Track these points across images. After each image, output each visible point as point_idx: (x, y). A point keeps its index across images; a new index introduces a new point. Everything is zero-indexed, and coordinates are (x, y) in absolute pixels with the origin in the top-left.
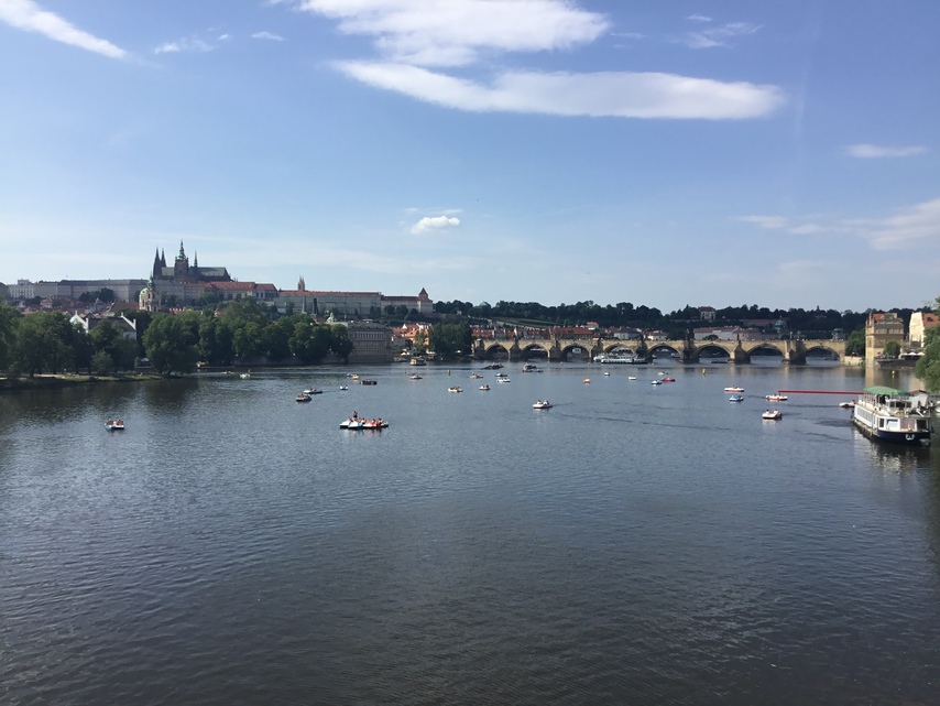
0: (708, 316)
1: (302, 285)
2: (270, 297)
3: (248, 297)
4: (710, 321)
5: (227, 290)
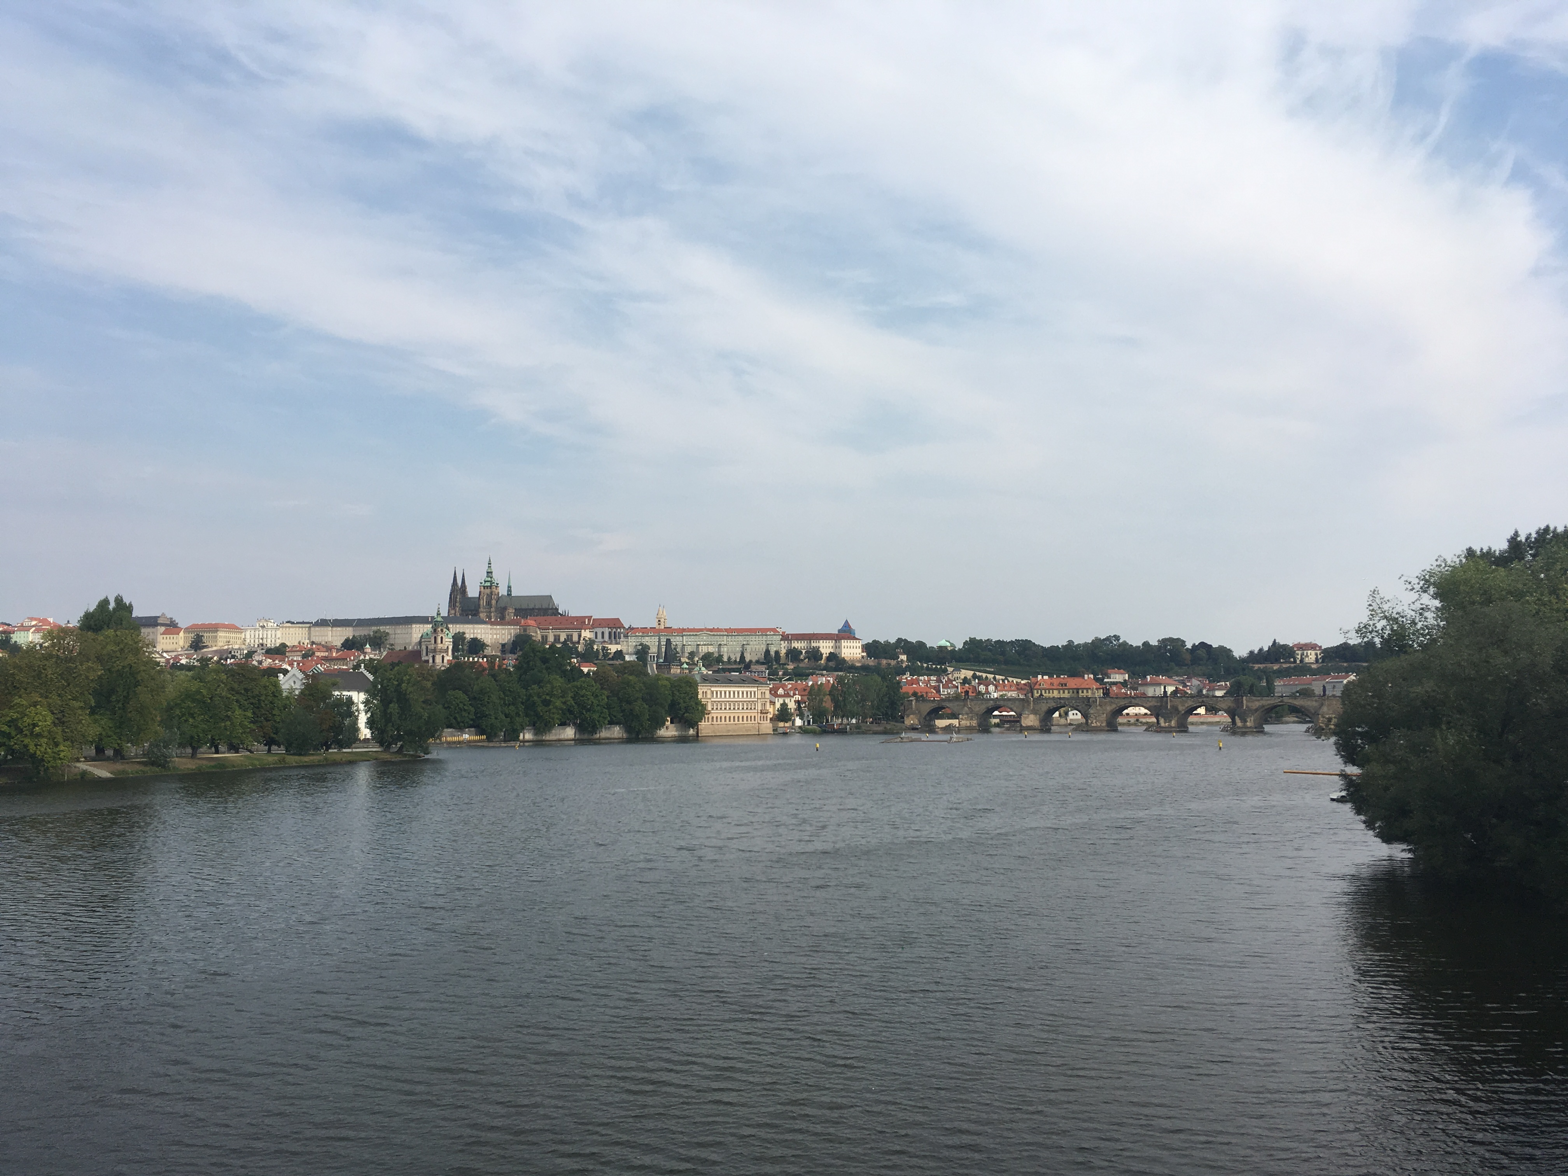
0: (1309, 657)
2: (614, 637)
3: (582, 639)
4: (1314, 666)
5: (552, 629)
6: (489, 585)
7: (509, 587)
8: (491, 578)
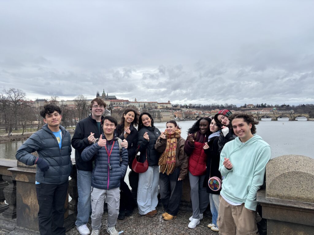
0: (252, 107)
1: (136, 100)
2: (127, 103)
3: (122, 104)
4: (253, 108)
5: (116, 102)
6: (104, 94)
7: (107, 94)
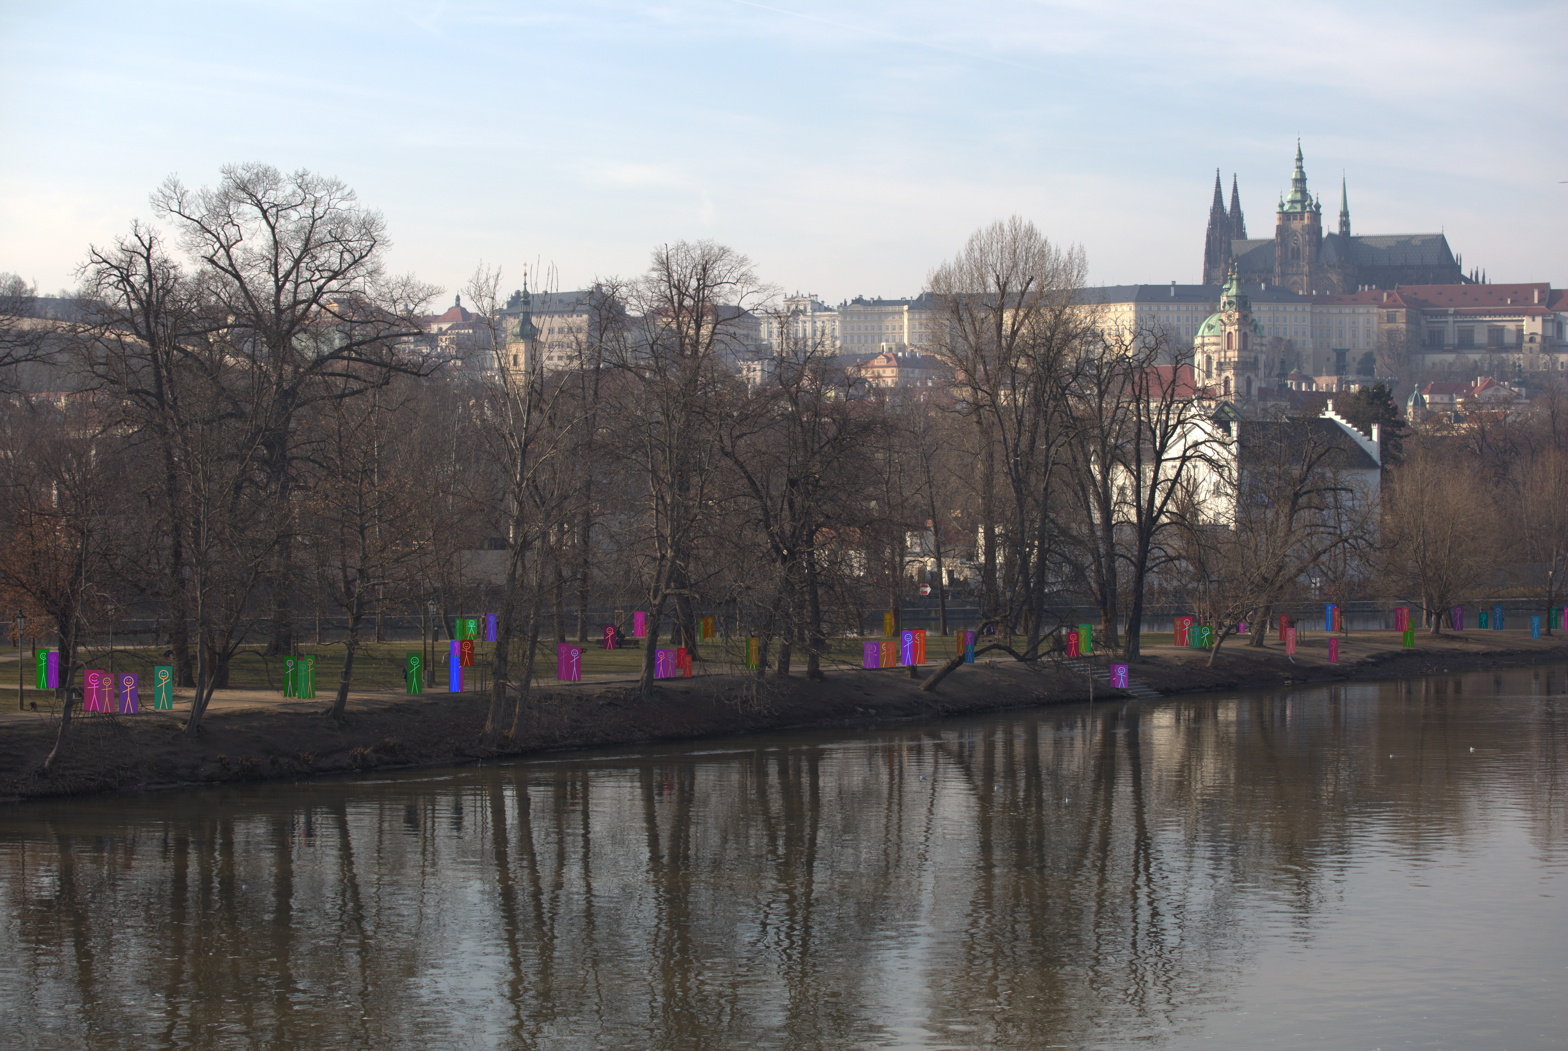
3: (1527, 339)
5: (1456, 313)
6: (1300, 212)
7: (1345, 214)
8: (1303, 192)
